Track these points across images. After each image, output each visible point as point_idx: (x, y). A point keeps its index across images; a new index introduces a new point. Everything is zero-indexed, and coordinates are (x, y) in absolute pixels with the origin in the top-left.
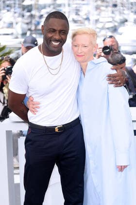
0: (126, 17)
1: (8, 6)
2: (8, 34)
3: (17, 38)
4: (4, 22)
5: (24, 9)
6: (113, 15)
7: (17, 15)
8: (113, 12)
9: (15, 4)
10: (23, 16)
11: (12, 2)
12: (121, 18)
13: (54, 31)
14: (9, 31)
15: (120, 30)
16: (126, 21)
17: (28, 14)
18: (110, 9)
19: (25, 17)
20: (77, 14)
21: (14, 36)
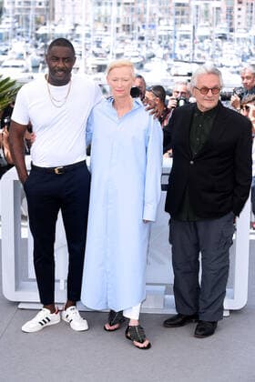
0: (153, 51)
1: (19, 34)
2: (17, 67)
3: (27, 71)
4: (14, 52)
5: (38, 39)
6: (139, 49)
7: (29, 45)
8: (139, 46)
9: (28, 32)
10: (36, 46)
11: (24, 30)
12: (148, 52)
13: (57, 59)
14: (19, 63)
15: (146, 66)
16: (154, 56)
17: (43, 44)
18: (136, 42)
19: (39, 48)
20: (98, 46)
21: (24, 69)
